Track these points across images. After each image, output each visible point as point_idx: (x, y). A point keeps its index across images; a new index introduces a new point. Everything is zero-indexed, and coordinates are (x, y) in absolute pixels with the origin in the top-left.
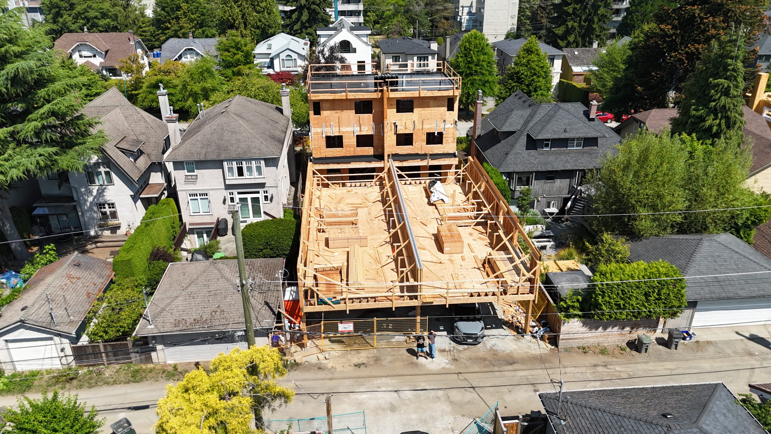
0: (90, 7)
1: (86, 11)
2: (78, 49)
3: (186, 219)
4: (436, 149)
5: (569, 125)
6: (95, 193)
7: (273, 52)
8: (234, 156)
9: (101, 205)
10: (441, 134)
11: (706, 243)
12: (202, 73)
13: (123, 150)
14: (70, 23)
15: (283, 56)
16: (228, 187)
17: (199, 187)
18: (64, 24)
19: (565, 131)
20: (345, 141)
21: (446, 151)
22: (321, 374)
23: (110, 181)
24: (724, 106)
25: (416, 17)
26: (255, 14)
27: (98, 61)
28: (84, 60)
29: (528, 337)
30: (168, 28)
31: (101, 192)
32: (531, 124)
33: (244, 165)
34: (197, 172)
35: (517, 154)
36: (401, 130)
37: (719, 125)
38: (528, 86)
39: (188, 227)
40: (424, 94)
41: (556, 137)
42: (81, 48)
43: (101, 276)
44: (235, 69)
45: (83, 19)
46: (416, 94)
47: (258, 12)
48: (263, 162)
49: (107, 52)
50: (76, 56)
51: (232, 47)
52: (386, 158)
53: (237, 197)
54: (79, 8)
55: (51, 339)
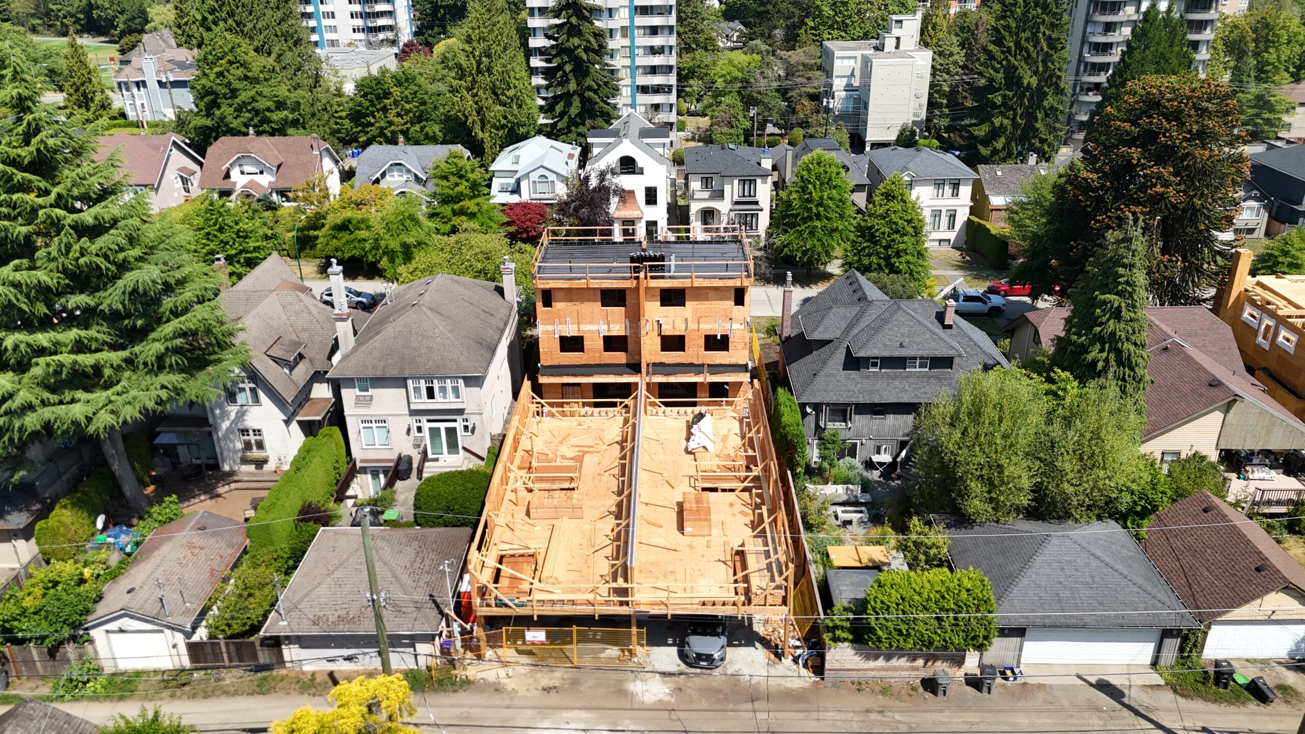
0: (260, 94)
1: (253, 100)
2: (239, 162)
3: (357, 454)
4: (719, 357)
5: (908, 336)
6: (233, 417)
7: (522, 169)
8: (422, 371)
9: (244, 431)
10: (725, 338)
11: (1055, 541)
12: (402, 222)
13: (275, 360)
14: (230, 118)
15: (534, 176)
16: (413, 413)
17: (375, 410)
18: (222, 118)
19: (901, 346)
20: (587, 343)
21: (733, 361)
22: (497, 700)
23: (256, 400)
24: (1113, 334)
25: (759, 97)
26: (498, 108)
27: (266, 180)
28: (246, 179)
29: (788, 661)
30: (371, 125)
31: (241, 414)
32: (855, 331)
33: (436, 385)
34: (371, 392)
35: (829, 375)
36: (668, 330)
37: (1107, 360)
38: (886, 248)
39: (358, 465)
40: (698, 283)
41: (886, 354)
42: (242, 161)
43: (231, 545)
44: (456, 207)
45: (249, 111)
46: (686, 283)
47: (504, 105)
48: (461, 382)
49: (279, 166)
50: (235, 174)
51: (453, 174)
52: (644, 370)
53: (426, 426)
54: (243, 96)
55: (162, 631)
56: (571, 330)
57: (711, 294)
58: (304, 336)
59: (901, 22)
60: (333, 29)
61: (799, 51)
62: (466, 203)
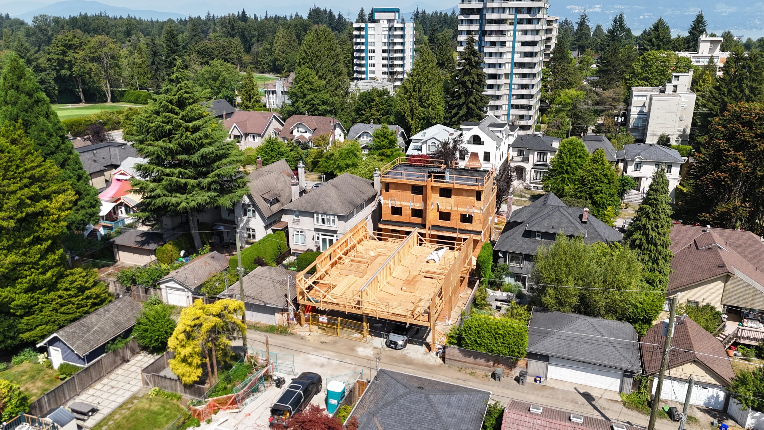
0: (316, 97)
1: (313, 99)
2: (297, 126)
3: (292, 246)
4: (466, 226)
6: (245, 222)
7: (424, 139)
8: (320, 210)
9: (248, 229)
10: (471, 216)
11: (580, 321)
13: (265, 199)
14: (301, 107)
15: (429, 143)
16: (317, 230)
17: (300, 227)
18: (298, 107)
19: (553, 228)
20: (404, 211)
21: (474, 229)
22: (301, 342)
23: (254, 217)
27: (307, 135)
28: (300, 134)
29: (433, 353)
30: (363, 114)
31: (248, 221)
33: (326, 218)
34: (300, 218)
35: (514, 239)
36: (442, 209)
39: (292, 251)
41: (544, 231)
42: (299, 126)
43: (221, 266)
44: (381, 151)
45: (310, 105)
46: (454, 186)
48: (336, 217)
49: (315, 129)
50: (295, 131)
52: (427, 227)
53: (321, 237)
54: (308, 98)
55: (183, 290)
56: (396, 204)
57: (464, 193)
58: (282, 193)
59: (678, 77)
60: (373, 72)
61: (611, 90)
62: (386, 150)
